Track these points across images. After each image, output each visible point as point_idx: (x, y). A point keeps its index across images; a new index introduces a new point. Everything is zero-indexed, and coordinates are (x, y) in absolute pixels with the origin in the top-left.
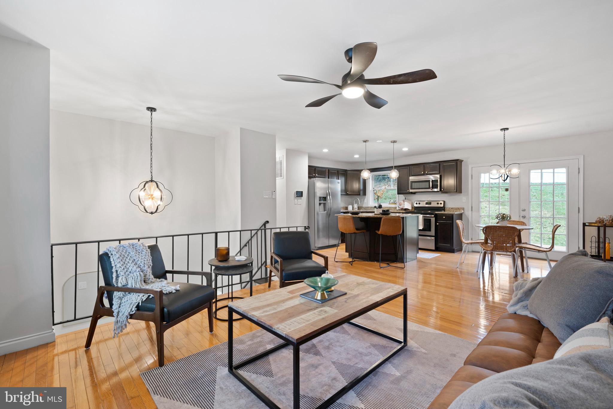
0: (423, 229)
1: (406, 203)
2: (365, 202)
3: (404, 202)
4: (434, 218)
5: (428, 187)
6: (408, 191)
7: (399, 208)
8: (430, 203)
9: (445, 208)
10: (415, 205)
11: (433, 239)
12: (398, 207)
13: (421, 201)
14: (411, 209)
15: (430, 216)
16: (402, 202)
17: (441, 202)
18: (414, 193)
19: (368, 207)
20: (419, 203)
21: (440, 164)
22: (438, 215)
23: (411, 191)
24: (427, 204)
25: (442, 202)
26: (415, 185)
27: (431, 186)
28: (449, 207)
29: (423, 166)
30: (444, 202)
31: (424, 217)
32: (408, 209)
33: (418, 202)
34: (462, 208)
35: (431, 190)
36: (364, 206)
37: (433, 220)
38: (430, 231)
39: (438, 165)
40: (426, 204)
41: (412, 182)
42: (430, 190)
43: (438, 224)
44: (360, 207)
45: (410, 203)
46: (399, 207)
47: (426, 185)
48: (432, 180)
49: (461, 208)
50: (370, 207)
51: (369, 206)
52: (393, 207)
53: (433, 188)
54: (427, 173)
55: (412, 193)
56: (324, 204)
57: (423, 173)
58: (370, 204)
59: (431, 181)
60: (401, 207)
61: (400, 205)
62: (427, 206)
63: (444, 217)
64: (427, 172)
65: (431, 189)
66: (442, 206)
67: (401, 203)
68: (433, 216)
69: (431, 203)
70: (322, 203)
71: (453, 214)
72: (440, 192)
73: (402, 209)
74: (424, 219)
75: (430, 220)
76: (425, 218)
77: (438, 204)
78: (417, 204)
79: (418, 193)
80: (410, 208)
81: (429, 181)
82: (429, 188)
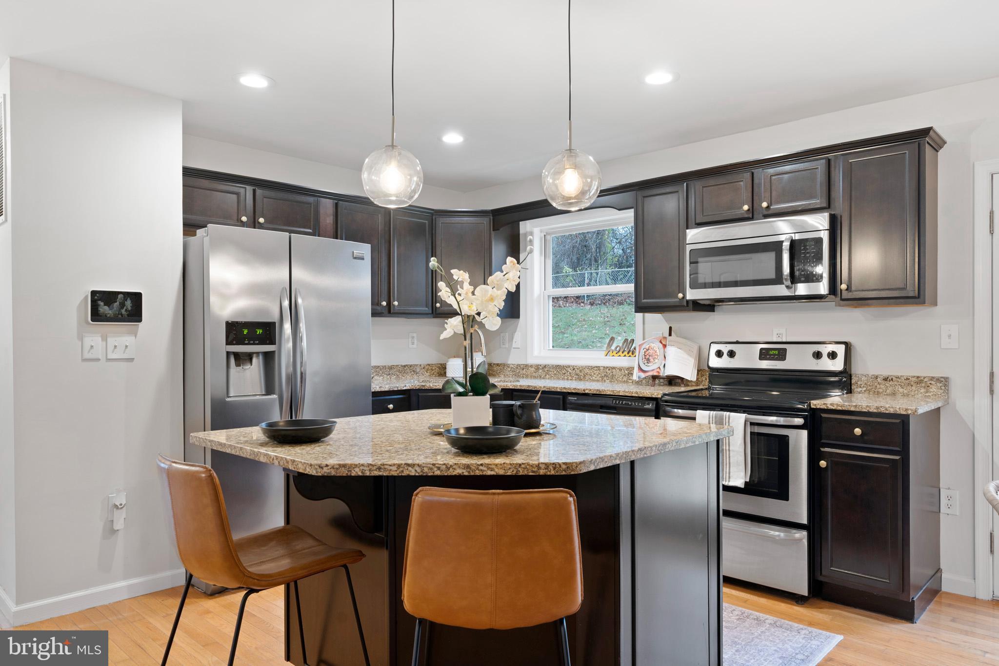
0: (746, 483)
1: (671, 351)
2: (514, 345)
3: (665, 346)
4: (804, 434)
5: (772, 275)
6: (680, 295)
7: (643, 375)
8: (781, 355)
9: (850, 377)
10: (715, 362)
11: (800, 540)
12: (640, 369)
13: (737, 343)
14: (695, 379)
15: (781, 420)
16: (657, 346)
17: (831, 348)
18: (709, 307)
19: (527, 366)
20: (732, 354)
21: (829, 161)
22: (824, 415)
23: (691, 294)
24: (764, 355)
25: (840, 350)
26: (708, 269)
27: (786, 269)
28: (872, 372)
29: (748, 175)
30: (848, 346)
31: (752, 424)
32: (682, 379)
33: (725, 349)
34: (938, 380)
35: (788, 287)
36: (514, 359)
37: (800, 441)
38: (787, 499)
39: (819, 165)
40: (761, 358)
41: (699, 254)
42: (781, 290)
43: (823, 464)
44: (498, 365)
45: (689, 353)
46: (644, 368)
47: (764, 264)
48: (793, 243)
49: (932, 378)
50: (531, 366)
51: (531, 361)
52: (620, 369)
53: (794, 279)
54: (768, 207)
55: (697, 306)
56: (269, 358)
57: (746, 207)
58: (536, 353)
59: (786, 245)
60: (652, 368)
61: (648, 360)
62: (765, 364)
63: (858, 431)
64: (765, 205)
65: (789, 283)
66: (837, 365)
67: (651, 351)
68: (799, 421)
69: (785, 350)
70: (258, 353)
71: (907, 416)
72: (831, 303)
73: (654, 378)
74: (752, 433)
75: (784, 440)
76: (757, 429)
77: (818, 355)
78: (719, 354)
79: (725, 307)
80: (689, 372)
81: (776, 247)
82: (778, 280)
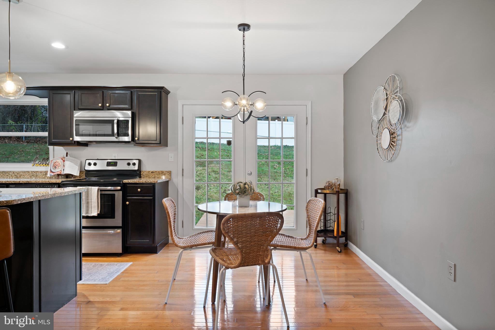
0: (98, 215)
1: (67, 163)
3: (64, 161)
4: (121, 192)
5: (110, 133)
6: (71, 139)
7: (52, 174)
8: (115, 164)
9: (140, 172)
10: (88, 168)
11: (119, 233)
12: (51, 171)
13: (98, 159)
14: (78, 175)
15: (112, 188)
16: (60, 161)
17: (135, 161)
18: (85, 144)
20: (95, 164)
21: (132, 92)
22: (128, 185)
23: (77, 139)
24: (109, 164)
25: (137, 162)
26: (83, 128)
27: (116, 131)
28: (148, 170)
29: (101, 92)
30: (140, 161)
31: (101, 191)
32: (72, 175)
33: (92, 162)
34: (168, 172)
35: (116, 138)
37: (119, 196)
38: (114, 217)
39: (128, 93)
40: (107, 166)
41: (79, 122)
42: (113, 139)
43: (127, 203)
45: (76, 164)
46: (53, 171)
47: (107, 129)
48: (118, 121)
49: (166, 172)
52: (41, 172)
53: (119, 135)
54: (109, 106)
55: (79, 144)
57: (100, 105)
59: (116, 121)
60: (57, 171)
61: (56, 167)
62: (110, 168)
63: (139, 190)
65: (117, 136)
66: (136, 168)
67: (57, 163)
68: (119, 188)
69: (117, 162)
71: (155, 183)
72: (132, 145)
73: (58, 175)
74: (101, 194)
75: (113, 195)
76: (103, 193)
77: (129, 164)
78: (90, 164)
79: (93, 144)
80: (76, 172)
81: (112, 122)
82: (113, 135)
